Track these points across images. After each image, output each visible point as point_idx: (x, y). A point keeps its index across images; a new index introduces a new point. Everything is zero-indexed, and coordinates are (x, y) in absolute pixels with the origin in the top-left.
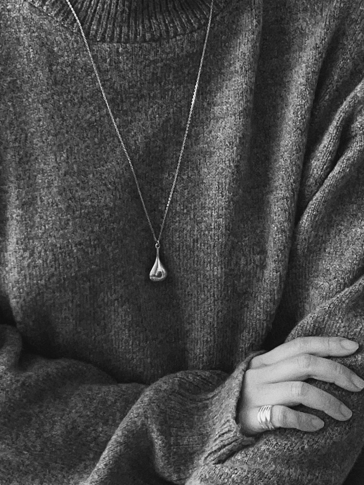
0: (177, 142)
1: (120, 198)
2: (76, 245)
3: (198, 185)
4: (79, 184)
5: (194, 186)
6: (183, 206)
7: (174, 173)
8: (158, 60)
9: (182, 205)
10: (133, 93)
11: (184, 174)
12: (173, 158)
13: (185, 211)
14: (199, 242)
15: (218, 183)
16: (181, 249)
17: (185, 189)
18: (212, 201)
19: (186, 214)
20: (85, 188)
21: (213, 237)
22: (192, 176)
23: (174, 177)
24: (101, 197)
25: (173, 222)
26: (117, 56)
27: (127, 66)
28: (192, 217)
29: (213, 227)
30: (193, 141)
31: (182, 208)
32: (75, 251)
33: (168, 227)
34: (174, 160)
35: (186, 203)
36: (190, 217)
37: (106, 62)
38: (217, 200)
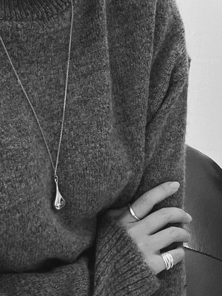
0: (59, 96)
1: (31, 142)
2: (6, 182)
3: (80, 127)
4: (3, 132)
5: (78, 128)
6: (72, 144)
7: (61, 120)
8: (45, 33)
9: (70, 143)
10: (26, 60)
11: (68, 120)
12: (58, 109)
13: (74, 147)
14: (88, 169)
15: (97, 122)
16: (75, 177)
17: (71, 131)
18: (94, 136)
19: (75, 149)
20: (8, 135)
21: (98, 163)
22: (74, 120)
23: (61, 123)
24: (19, 141)
25: (65, 157)
26: (17, 31)
27: (24, 38)
28: (80, 151)
29: (98, 155)
30: (70, 95)
31: (71, 145)
32: (6, 187)
33: (62, 162)
34: (60, 110)
35: (73, 141)
36: (78, 152)
37: (8, 36)
38: (98, 135)
